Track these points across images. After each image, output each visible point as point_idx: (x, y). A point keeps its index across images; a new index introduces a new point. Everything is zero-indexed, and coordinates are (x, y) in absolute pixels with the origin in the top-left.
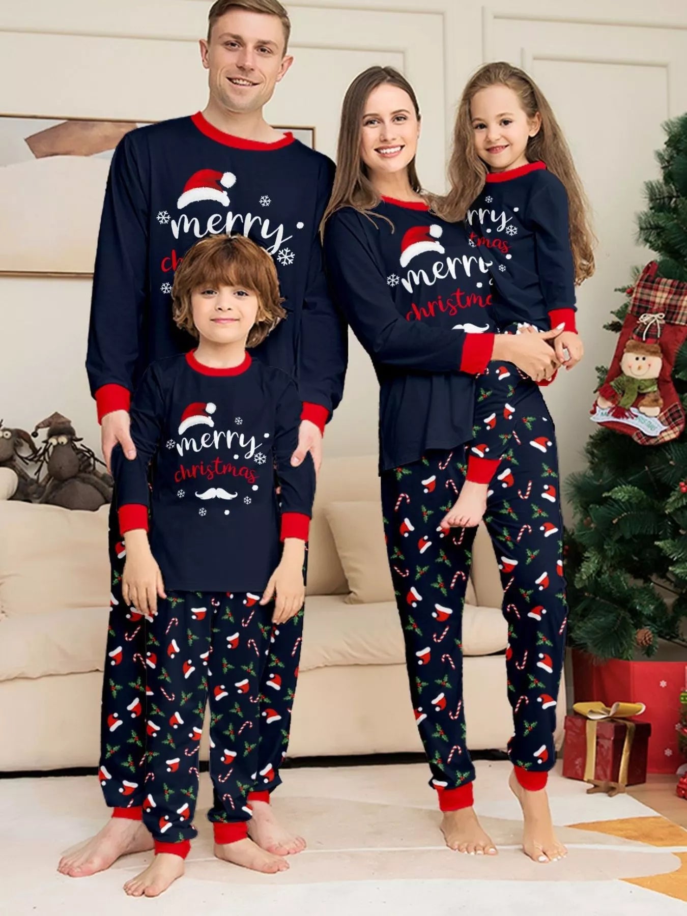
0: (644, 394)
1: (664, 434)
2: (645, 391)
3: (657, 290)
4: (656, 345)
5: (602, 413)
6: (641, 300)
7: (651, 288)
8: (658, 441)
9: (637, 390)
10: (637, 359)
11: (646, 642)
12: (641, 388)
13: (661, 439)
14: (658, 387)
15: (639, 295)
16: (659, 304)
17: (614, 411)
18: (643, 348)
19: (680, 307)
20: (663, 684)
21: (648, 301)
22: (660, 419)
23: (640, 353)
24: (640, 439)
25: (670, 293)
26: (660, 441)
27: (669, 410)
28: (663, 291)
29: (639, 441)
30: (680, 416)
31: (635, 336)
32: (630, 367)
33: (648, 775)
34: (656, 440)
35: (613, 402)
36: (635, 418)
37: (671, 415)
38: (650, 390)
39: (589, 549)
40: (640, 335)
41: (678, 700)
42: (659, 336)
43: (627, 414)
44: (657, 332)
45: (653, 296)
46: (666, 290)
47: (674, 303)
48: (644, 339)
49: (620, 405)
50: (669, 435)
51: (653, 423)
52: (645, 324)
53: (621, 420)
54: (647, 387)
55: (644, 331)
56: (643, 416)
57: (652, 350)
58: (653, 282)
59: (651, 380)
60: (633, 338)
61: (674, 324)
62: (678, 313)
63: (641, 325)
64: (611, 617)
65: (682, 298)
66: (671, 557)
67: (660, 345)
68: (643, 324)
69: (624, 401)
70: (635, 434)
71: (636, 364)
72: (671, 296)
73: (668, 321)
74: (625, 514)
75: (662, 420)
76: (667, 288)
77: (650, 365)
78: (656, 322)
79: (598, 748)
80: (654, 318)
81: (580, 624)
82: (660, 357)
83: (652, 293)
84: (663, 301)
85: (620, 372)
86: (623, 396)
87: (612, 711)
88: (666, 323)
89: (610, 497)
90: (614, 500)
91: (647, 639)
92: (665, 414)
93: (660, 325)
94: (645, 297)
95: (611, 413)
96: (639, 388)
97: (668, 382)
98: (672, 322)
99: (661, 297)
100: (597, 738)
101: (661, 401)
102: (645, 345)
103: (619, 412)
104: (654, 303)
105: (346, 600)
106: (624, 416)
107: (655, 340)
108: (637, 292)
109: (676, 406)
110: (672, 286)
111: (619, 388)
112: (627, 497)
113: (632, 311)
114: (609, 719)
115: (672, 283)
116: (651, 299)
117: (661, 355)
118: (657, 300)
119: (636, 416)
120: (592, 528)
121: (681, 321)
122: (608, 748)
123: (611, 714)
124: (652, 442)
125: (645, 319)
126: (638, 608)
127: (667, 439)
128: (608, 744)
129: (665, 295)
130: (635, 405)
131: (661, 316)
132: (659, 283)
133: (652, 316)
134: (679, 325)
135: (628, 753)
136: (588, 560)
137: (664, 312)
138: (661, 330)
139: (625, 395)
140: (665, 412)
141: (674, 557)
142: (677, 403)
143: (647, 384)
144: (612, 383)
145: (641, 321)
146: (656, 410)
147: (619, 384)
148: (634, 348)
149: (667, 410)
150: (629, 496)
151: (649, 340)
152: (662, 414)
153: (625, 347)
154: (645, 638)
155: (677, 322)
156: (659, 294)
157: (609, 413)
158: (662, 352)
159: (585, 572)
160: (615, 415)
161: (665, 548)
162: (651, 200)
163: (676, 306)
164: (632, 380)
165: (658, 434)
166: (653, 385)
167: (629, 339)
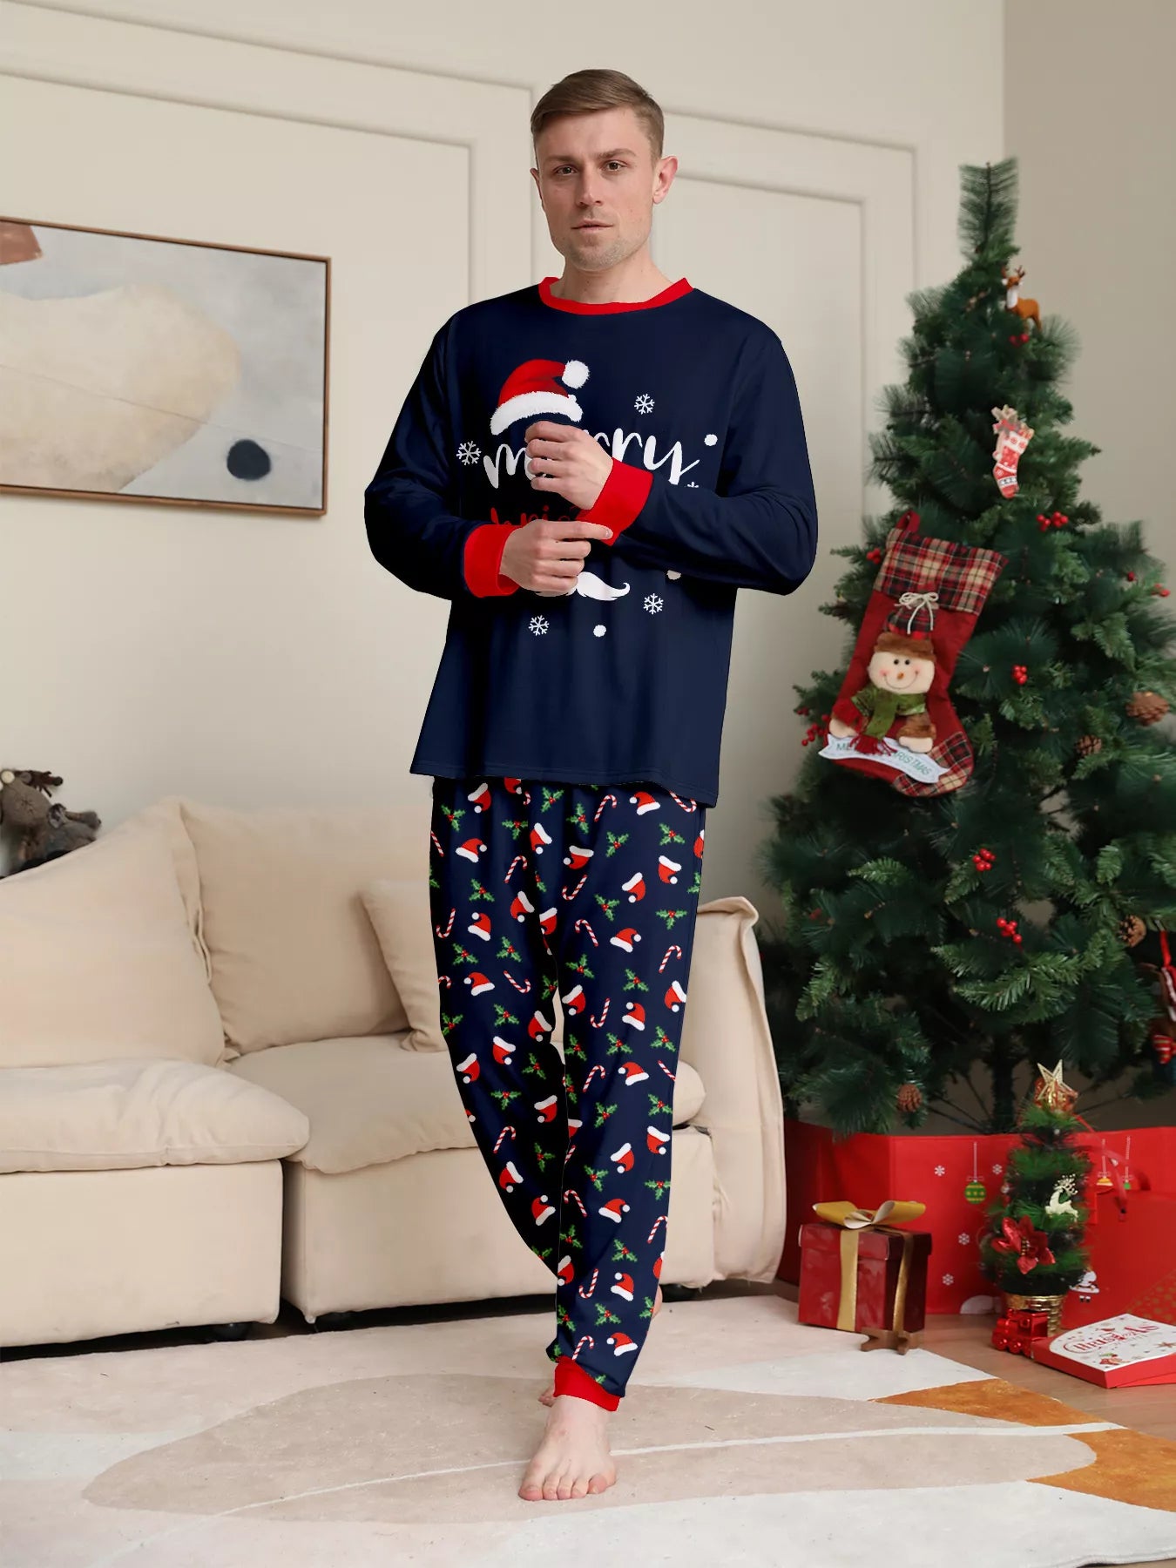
0: (905, 718)
1: (945, 781)
2: (907, 713)
3: (924, 556)
4: (928, 642)
5: (838, 745)
6: (899, 571)
7: (915, 554)
8: (936, 790)
9: (896, 711)
10: (896, 662)
11: (913, 1105)
12: (902, 707)
13: (939, 788)
14: (927, 707)
15: (895, 564)
16: (928, 578)
17: (857, 742)
18: (907, 646)
19: (964, 584)
20: (940, 1171)
21: (909, 574)
22: (933, 757)
23: (902, 653)
24: (906, 787)
25: (944, 561)
26: (939, 791)
27: (949, 743)
28: (934, 559)
29: (904, 790)
30: (967, 754)
31: (892, 627)
32: (885, 675)
33: (928, 1318)
34: (932, 789)
35: (857, 729)
36: (892, 754)
37: (953, 751)
38: (914, 711)
39: (821, 959)
40: (901, 626)
41: (963, 1197)
42: (932, 629)
43: (880, 747)
44: (930, 622)
45: (918, 565)
46: (937, 557)
47: (952, 577)
48: (909, 632)
49: (868, 733)
50: (951, 782)
51: (923, 763)
52: (910, 608)
53: (870, 757)
54: (910, 707)
55: (909, 619)
56: (905, 751)
57: (923, 649)
58: (918, 544)
59: (918, 695)
60: (889, 630)
61: (954, 611)
62: (961, 594)
63: (901, 610)
64: (857, 1068)
65: (965, 570)
66: (955, 971)
67: (933, 642)
68: (905, 607)
69: (871, 727)
70: (898, 778)
71: (894, 670)
72: (947, 567)
73: (943, 605)
74: (884, 904)
75: (937, 759)
76: (941, 554)
77: (917, 673)
78: (926, 606)
79: (861, 1274)
80: (922, 600)
81: (805, 1078)
82: (932, 660)
83: (917, 560)
84: (933, 574)
85: (866, 681)
86: (870, 718)
87: (878, 1215)
88: (940, 608)
89: (859, 878)
90: (865, 882)
91: (915, 1100)
92: (941, 749)
93: (933, 610)
94: (905, 567)
95: (854, 746)
96: (898, 708)
97: (945, 700)
98: (950, 607)
99: (931, 568)
100: (860, 1258)
101: (933, 729)
102: (913, 641)
103: (867, 743)
104: (918, 576)
105: (406, 1043)
106: (874, 751)
107: (924, 634)
108: (891, 559)
109: (959, 737)
110: (947, 551)
111: (865, 708)
112: (885, 878)
113: (883, 587)
114: (873, 1228)
115: (949, 547)
116: (915, 569)
117: (934, 657)
118: (925, 572)
119: (895, 751)
120: (828, 925)
121: (965, 606)
122: (878, 1273)
123: (875, 1221)
124: (926, 792)
125: (908, 600)
126: (903, 1051)
127: (949, 787)
128: (878, 1268)
129: (937, 565)
130: (893, 734)
131: (934, 597)
132: (928, 547)
133: (920, 596)
134: (963, 612)
135: (905, 1281)
136: (819, 976)
137: (936, 592)
138: (934, 619)
139: (874, 718)
140: (941, 745)
141: (958, 972)
142: (960, 733)
143: (910, 701)
144: (854, 699)
145: (902, 603)
146: (927, 743)
147: (866, 701)
148: (890, 646)
149: (944, 743)
150: (888, 876)
151: (916, 632)
152: (936, 748)
153: (876, 644)
154: (912, 1100)
155: (959, 608)
156: (928, 563)
157: (851, 745)
158: (935, 653)
159: (816, 995)
160: (859, 749)
161: (946, 956)
162: (894, 414)
163: (955, 584)
164: (887, 695)
165: (936, 780)
166: (919, 703)
167: (883, 631)
